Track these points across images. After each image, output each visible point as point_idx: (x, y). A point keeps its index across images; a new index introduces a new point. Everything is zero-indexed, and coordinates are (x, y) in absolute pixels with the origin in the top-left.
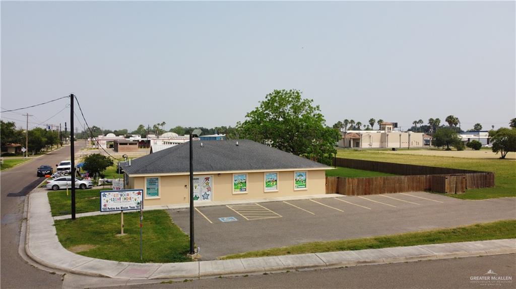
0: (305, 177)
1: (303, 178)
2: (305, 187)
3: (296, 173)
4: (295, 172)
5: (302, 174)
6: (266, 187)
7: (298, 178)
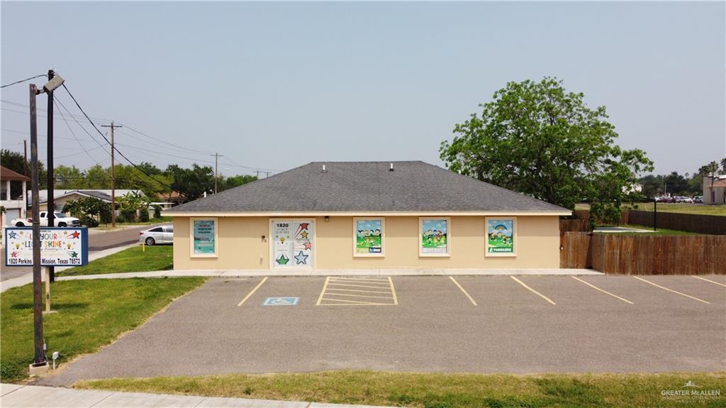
0: (510, 230)
1: (506, 232)
2: (512, 251)
3: (490, 221)
4: (487, 219)
5: (504, 224)
6: (424, 246)
7: (495, 232)
